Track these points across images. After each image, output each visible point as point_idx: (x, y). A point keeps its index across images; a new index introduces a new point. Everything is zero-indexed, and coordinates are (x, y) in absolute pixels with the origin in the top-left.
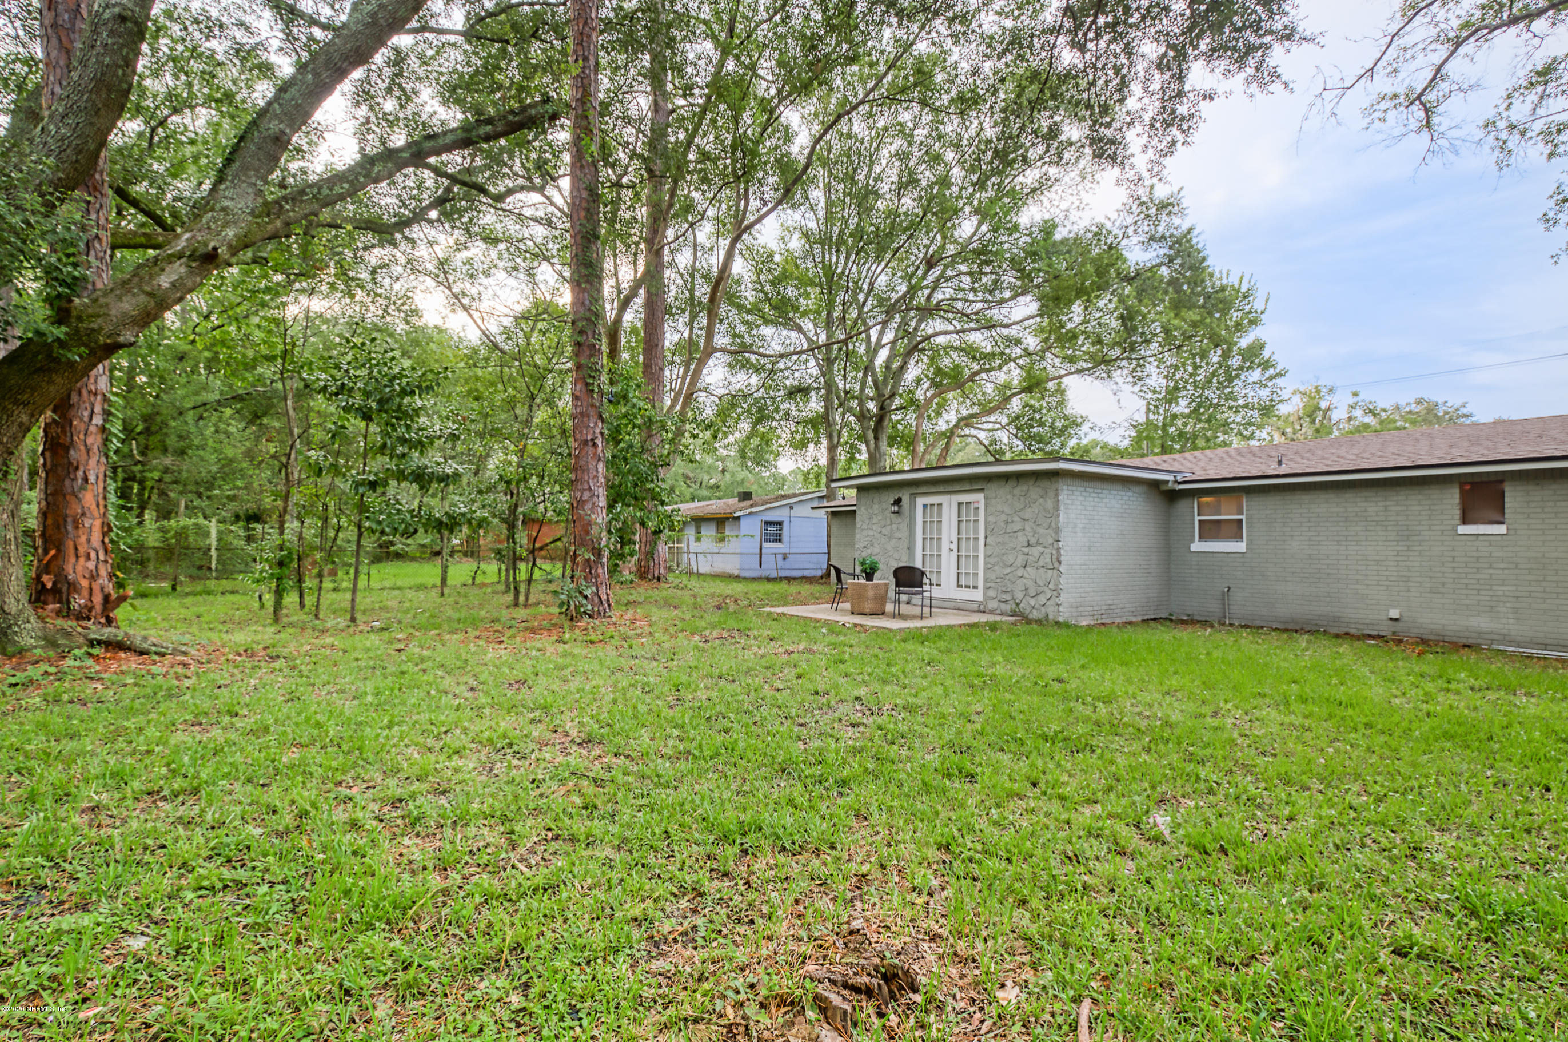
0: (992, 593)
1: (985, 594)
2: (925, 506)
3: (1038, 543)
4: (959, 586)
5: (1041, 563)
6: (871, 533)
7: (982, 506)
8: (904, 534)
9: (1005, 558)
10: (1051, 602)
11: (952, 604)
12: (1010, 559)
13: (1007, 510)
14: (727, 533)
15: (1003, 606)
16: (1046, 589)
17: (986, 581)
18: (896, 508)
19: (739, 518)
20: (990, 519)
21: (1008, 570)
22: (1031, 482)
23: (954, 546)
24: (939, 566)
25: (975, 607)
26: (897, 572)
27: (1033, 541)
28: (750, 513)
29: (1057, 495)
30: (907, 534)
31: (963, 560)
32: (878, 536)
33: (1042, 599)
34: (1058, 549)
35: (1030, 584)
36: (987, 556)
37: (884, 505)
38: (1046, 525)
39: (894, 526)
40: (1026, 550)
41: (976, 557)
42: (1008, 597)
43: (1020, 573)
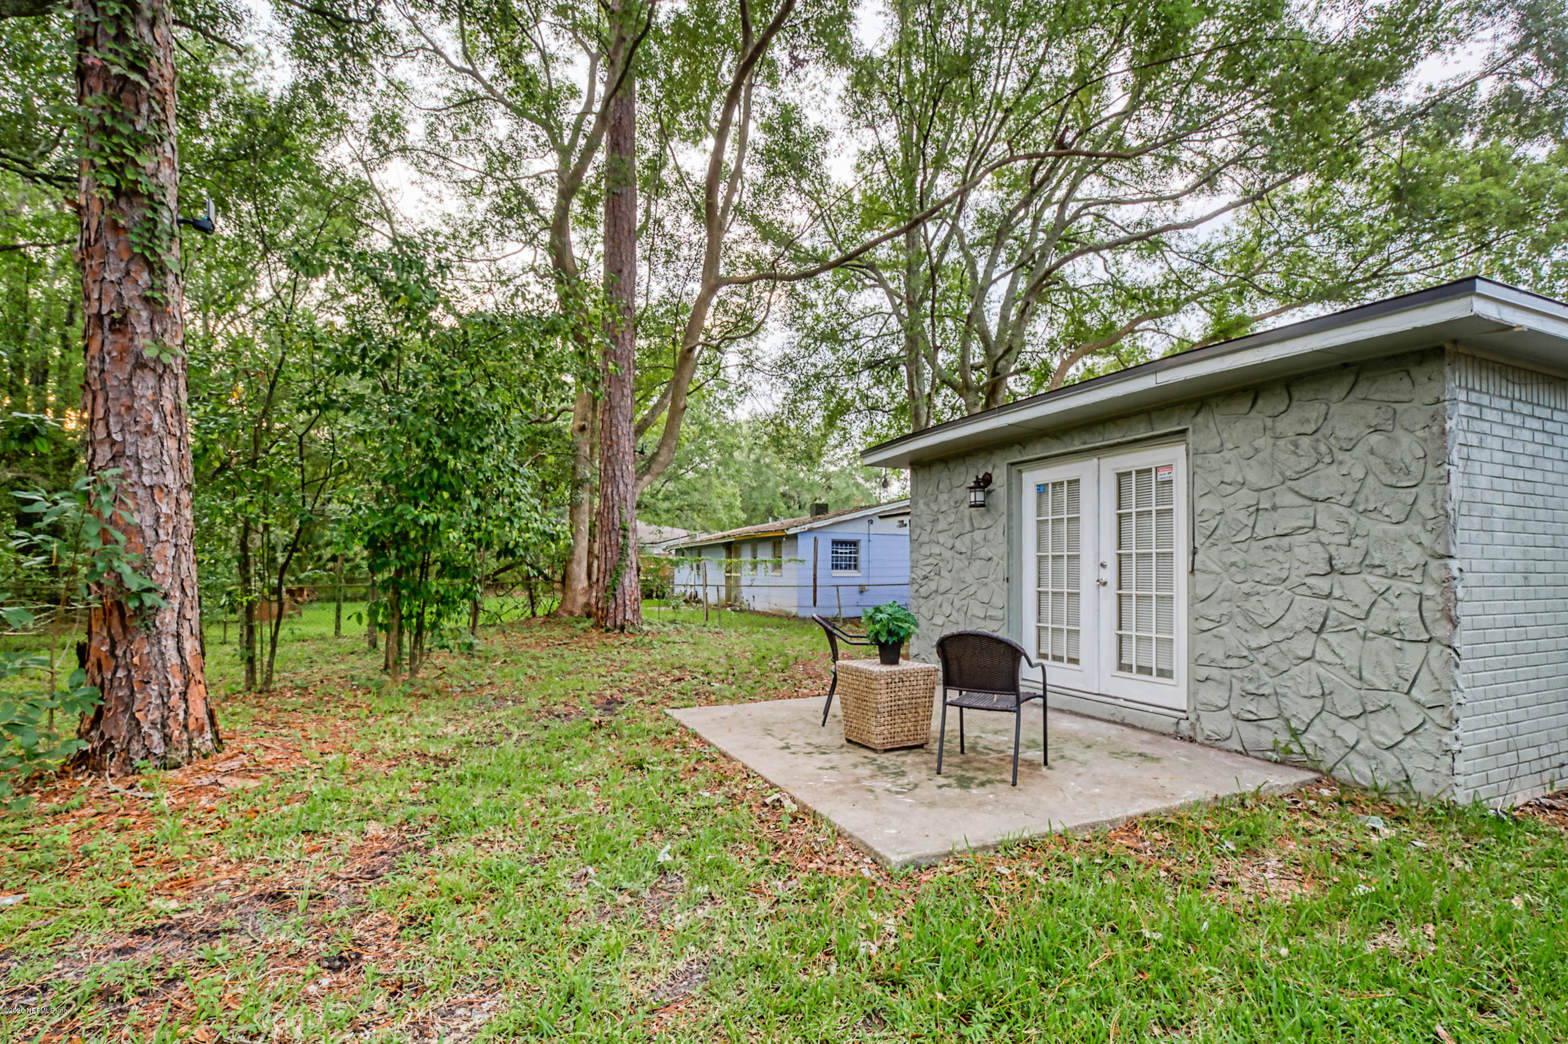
0: (1214, 695)
1: (1192, 694)
2: (1041, 489)
3: (1366, 565)
4: (1121, 667)
5: (1379, 621)
6: (936, 550)
7: (1180, 477)
8: (997, 549)
9: (1251, 604)
10: (1426, 741)
11: (1105, 711)
12: (1272, 606)
13: (1254, 477)
14: (785, 558)
15: (1248, 732)
16: (1400, 701)
17: (1195, 660)
18: (980, 496)
19: (795, 536)
20: (1202, 505)
21: (1264, 638)
22: (1337, 392)
23: (1110, 575)
24: (1074, 617)
25: (1167, 724)
26: (944, 646)
27: (1345, 557)
28: (811, 530)
29: (1438, 417)
30: (1003, 549)
31: (1131, 608)
32: (948, 554)
33: (1383, 727)
34: (1447, 583)
35: (1335, 678)
36: (1194, 600)
37: (960, 493)
38: (1395, 511)
39: (978, 535)
40: (1323, 585)
41: (1166, 600)
42: (1265, 709)
43: (1303, 646)
